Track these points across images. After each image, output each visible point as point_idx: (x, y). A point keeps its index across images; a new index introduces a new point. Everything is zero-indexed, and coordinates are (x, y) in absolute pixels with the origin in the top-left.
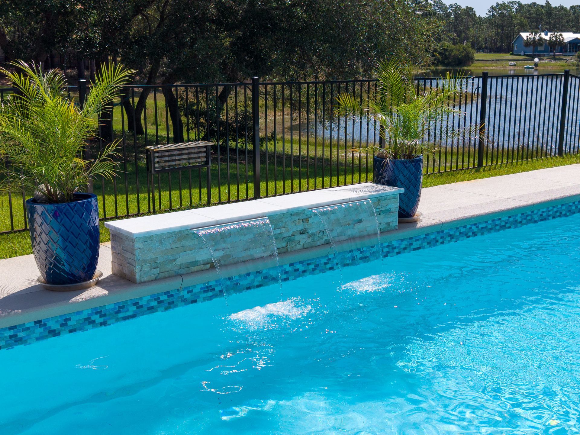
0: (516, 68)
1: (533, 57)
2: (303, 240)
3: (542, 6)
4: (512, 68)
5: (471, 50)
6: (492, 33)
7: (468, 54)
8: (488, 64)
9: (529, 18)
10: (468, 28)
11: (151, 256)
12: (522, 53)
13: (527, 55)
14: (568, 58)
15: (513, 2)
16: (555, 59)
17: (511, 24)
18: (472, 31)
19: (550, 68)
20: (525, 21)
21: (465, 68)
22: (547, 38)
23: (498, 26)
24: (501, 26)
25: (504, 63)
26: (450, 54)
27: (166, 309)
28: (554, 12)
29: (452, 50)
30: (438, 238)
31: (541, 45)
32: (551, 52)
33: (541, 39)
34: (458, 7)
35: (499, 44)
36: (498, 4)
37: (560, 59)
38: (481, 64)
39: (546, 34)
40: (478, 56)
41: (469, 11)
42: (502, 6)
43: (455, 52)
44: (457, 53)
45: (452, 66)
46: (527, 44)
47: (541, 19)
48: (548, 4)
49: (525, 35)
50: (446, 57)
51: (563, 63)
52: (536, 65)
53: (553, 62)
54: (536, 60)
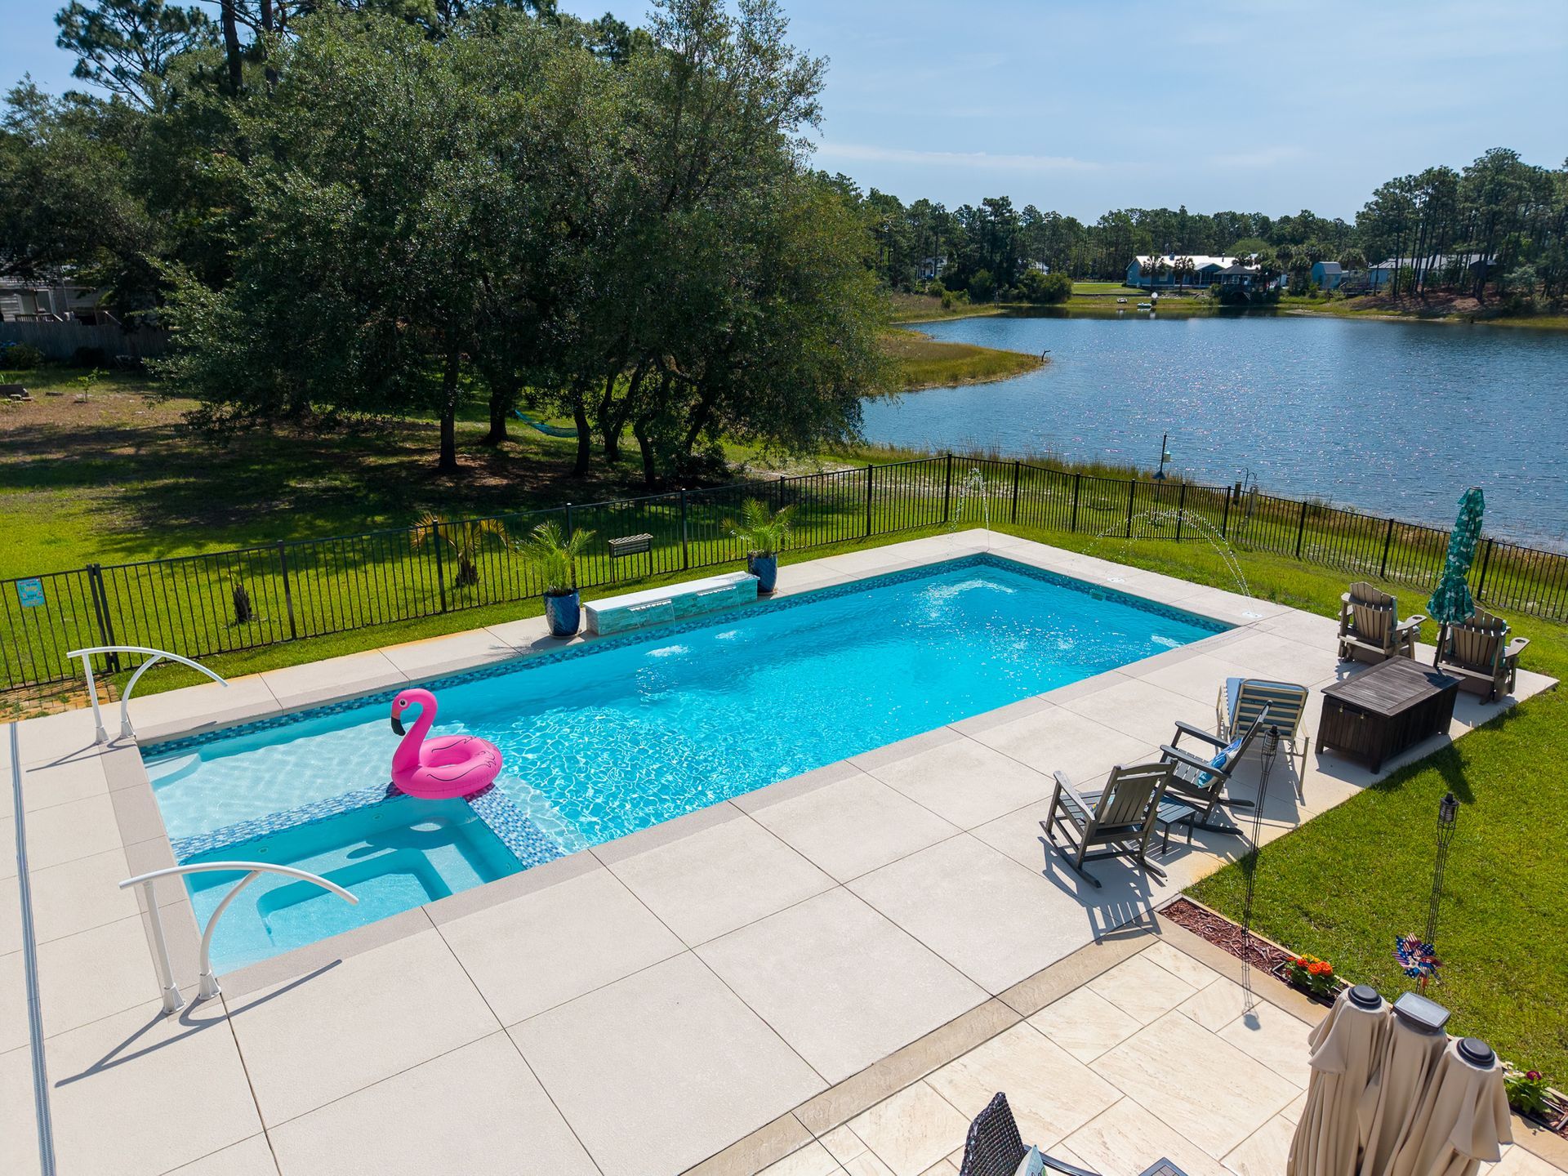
0: (1126, 306)
1: (1151, 290)
2: (694, 610)
3: (1175, 213)
4: (1121, 306)
5: (1067, 281)
6: (1101, 252)
7: (1063, 286)
8: (1089, 300)
9: (1153, 232)
10: (1069, 247)
11: (606, 622)
12: (1138, 285)
13: (1144, 288)
14: (1199, 292)
15: (1132, 211)
16: (1181, 294)
17: (1128, 241)
18: (1074, 252)
19: (1172, 307)
20: (1148, 237)
21: (1059, 306)
22: (1172, 264)
23: (1110, 244)
24: (1116, 244)
25: (1110, 299)
26: (1038, 287)
28: (1189, 224)
29: (1041, 281)
31: (1163, 274)
32: (1177, 283)
33: (1163, 266)
34: (1056, 217)
35: (1110, 269)
36: (1111, 213)
37: (1187, 294)
38: (1080, 300)
39: (1172, 259)
40: (1077, 287)
41: (1072, 223)
42: (1117, 216)
43: (1046, 284)
44: (1048, 284)
45: (1041, 302)
46: (1144, 272)
47: (1171, 233)
48: (1183, 211)
49: (1142, 260)
50: (1034, 291)
51: (1190, 299)
52: (1154, 302)
53: (1177, 298)
54: (1155, 295)
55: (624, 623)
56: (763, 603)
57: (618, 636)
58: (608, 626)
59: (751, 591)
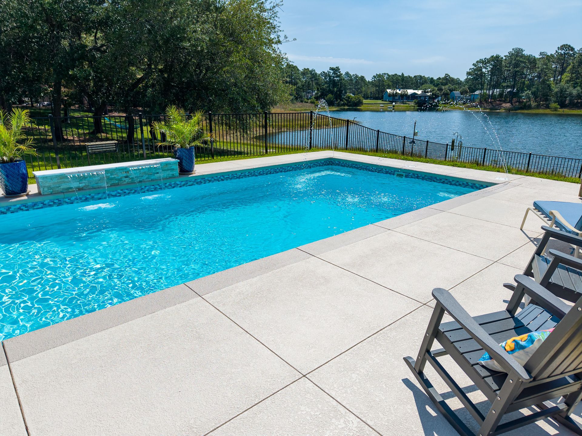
0: (383, 108)
1: (392, 102)
2: (127, 180)
3: (400, 76)
4: (382, 108)
5: (361, 98)
6: (373, 89)
7: (360, 100)
8: (370, 105)
9: (393, 82)
10: (362, 87)
11: (47, 185)
12: (387, 100)
13: (390, 101)
14: (410, 103)
15: (385, 74)
16: (403, 103)
17: (383, 85)
18: (364, 89)
19: (400, 108)
20: (391, 84)
21: (358, 108)
22: (400, 92)
23: (376, 86)
24: (379, 86)
25: (378, 105)
26: (351, 101)
27: (58, 206)
28: (405, 79)
29: (352, 98)
30: (202, 181)
31: (397, 96)
32: (402, 99)
33: (396, 93)
34: (357, 76)
35: (377, 95)
36: (377, 75)
37: (406, 103)
38: (366, 106)
39: (400, 91)
40: (365, 101)
41: (362, 78)
42: (379, 76)
43: (353, 99)
44: (355, 100)
45: (352, 106)
46: (390, 95)
47: (399, 82)
48: (403, 74)
49: (389, 91)
50: (349, 102)
51: (407, 105)
52: (394, 106)
53: (402, 105)
54: (394, 104)
55: (64, 186)
56: (184, 178)
57: (61, 196)
58: (49, 188)
59: (173, 170)
